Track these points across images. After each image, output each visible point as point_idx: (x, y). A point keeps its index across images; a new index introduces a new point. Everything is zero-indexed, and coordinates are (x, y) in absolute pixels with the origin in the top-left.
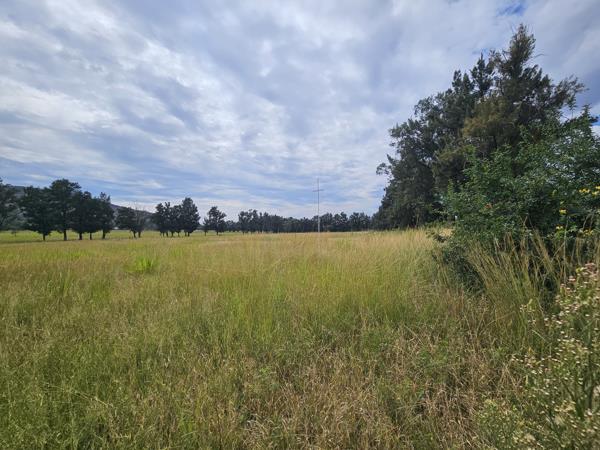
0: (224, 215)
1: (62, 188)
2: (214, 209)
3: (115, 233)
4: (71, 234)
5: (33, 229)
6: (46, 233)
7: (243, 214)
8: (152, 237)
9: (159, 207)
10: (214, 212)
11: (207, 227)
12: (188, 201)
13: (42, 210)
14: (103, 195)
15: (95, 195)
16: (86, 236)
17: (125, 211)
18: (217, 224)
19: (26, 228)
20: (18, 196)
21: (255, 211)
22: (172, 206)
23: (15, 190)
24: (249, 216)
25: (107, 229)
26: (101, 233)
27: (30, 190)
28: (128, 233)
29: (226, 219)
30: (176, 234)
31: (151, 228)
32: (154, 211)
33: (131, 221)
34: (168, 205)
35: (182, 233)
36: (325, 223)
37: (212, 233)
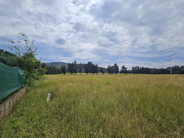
0: (127, 68)
1: (90, 63)
2: (123, 66)
3: (99, 73)
4: (91, 74)
5: (85, 72)
6: (87, 73)
7: (133, 68)
8: (107, 75)
9: (108, 67)
11: (121, 72)
12: (116, 65)
13: (87, 68)
14: (96, 64)
15: (95, 65)
16: (94, 74)
17: (101, 68)
18: (125, 71)
20: (83, 66)
21: (138, 66)
22: (111, 66)
23: (83, 64)
24: (136, 68)
26: (96, 73)
27: (85, 64)
28: (101, 74)
29: (127, 70)
30: (113, 74)
31: (106, 72)
33: (102, 71)
37: (123, 74)
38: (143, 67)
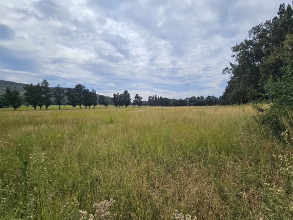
0: (141, 98)
1: (79, 87)
2: (137, 95)
3: (98, 106)
4: (83, 107)
5: (70, 104)
6: (74, 106)
7: (150, 97)
8: (112, 108)
9: (114, 95)
10: (137, 96)
11: (134, 104)
12: (126, 92)
13: (73, 97)
14: (93, 90)
15: (90, 90)
16: (88, 107)
17: (102, 97)
18: (139, 102)
19: (68, 104)
20: (65, 91)
21: (156, 96)
22: (119, 94)
24: (153, 98)
25: (95, 105)
26: (92, 106)
27: (69, 89)
28: (103, 106)
29: (142, 100)
30: (121, 107)
31: (111, 104)
32: (112, 96)
33: (104, 101)
34: (118, 94)
35: (124, 106)
36: (192, 102)
38: (161, 97)
